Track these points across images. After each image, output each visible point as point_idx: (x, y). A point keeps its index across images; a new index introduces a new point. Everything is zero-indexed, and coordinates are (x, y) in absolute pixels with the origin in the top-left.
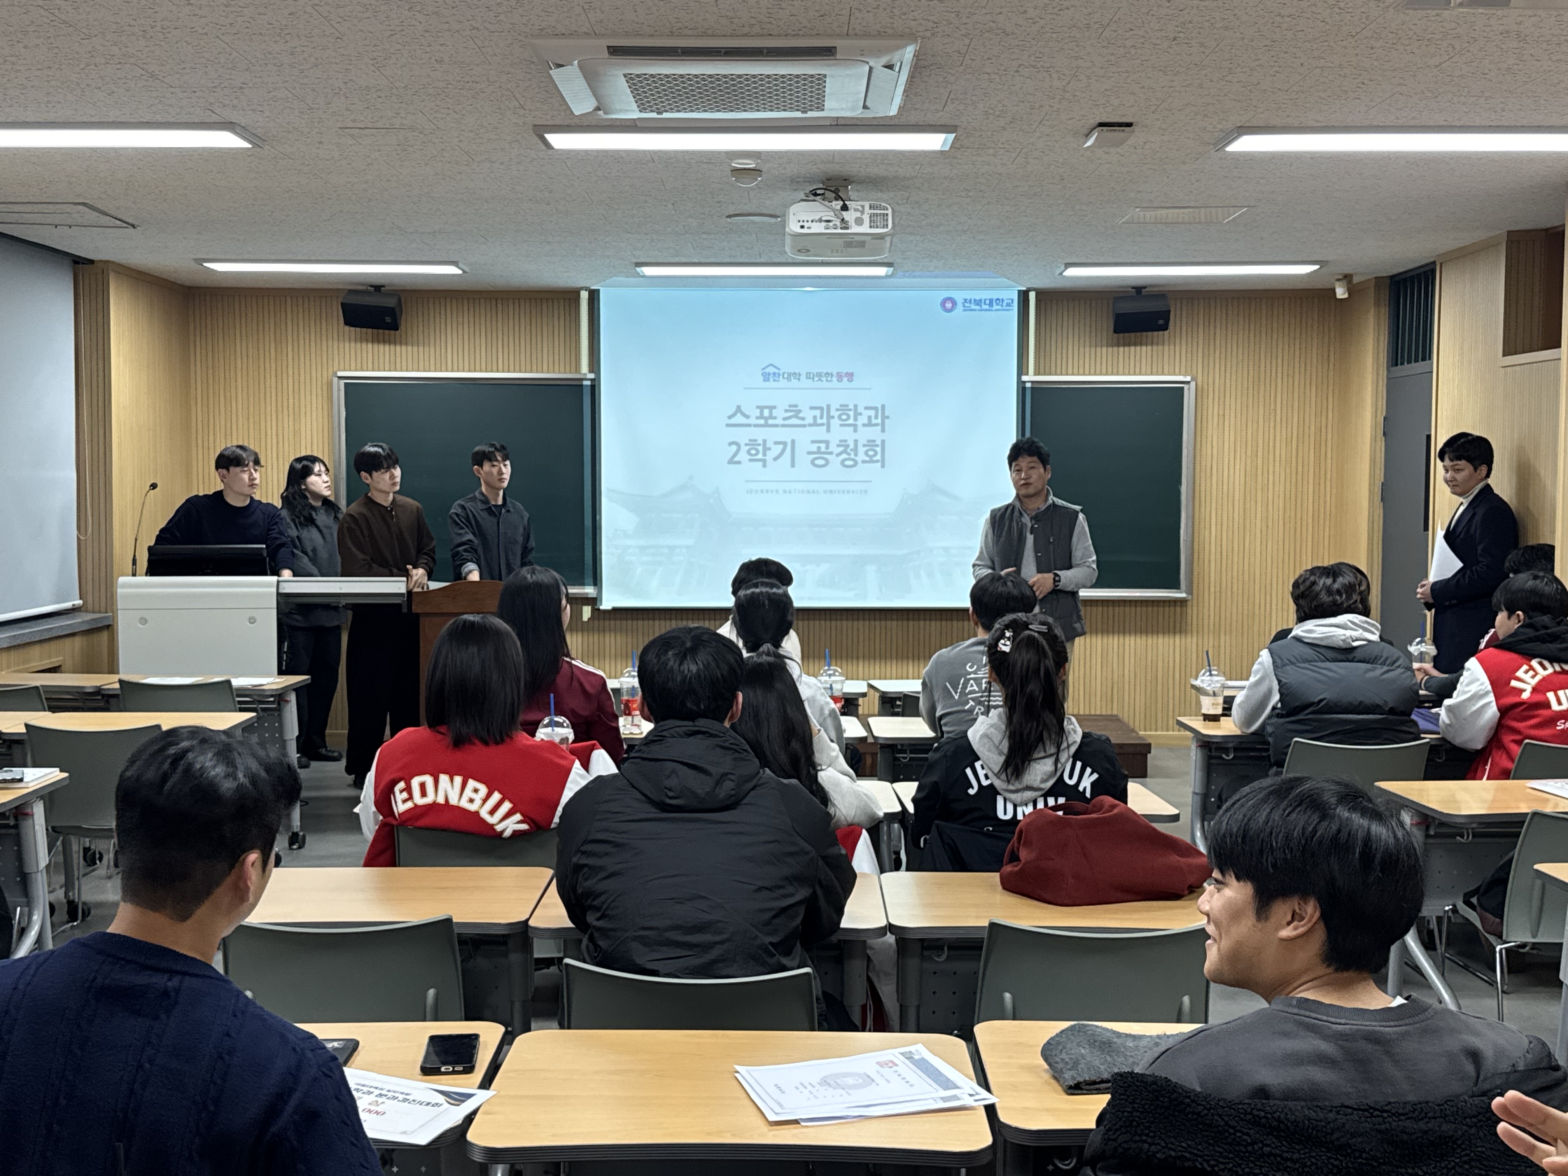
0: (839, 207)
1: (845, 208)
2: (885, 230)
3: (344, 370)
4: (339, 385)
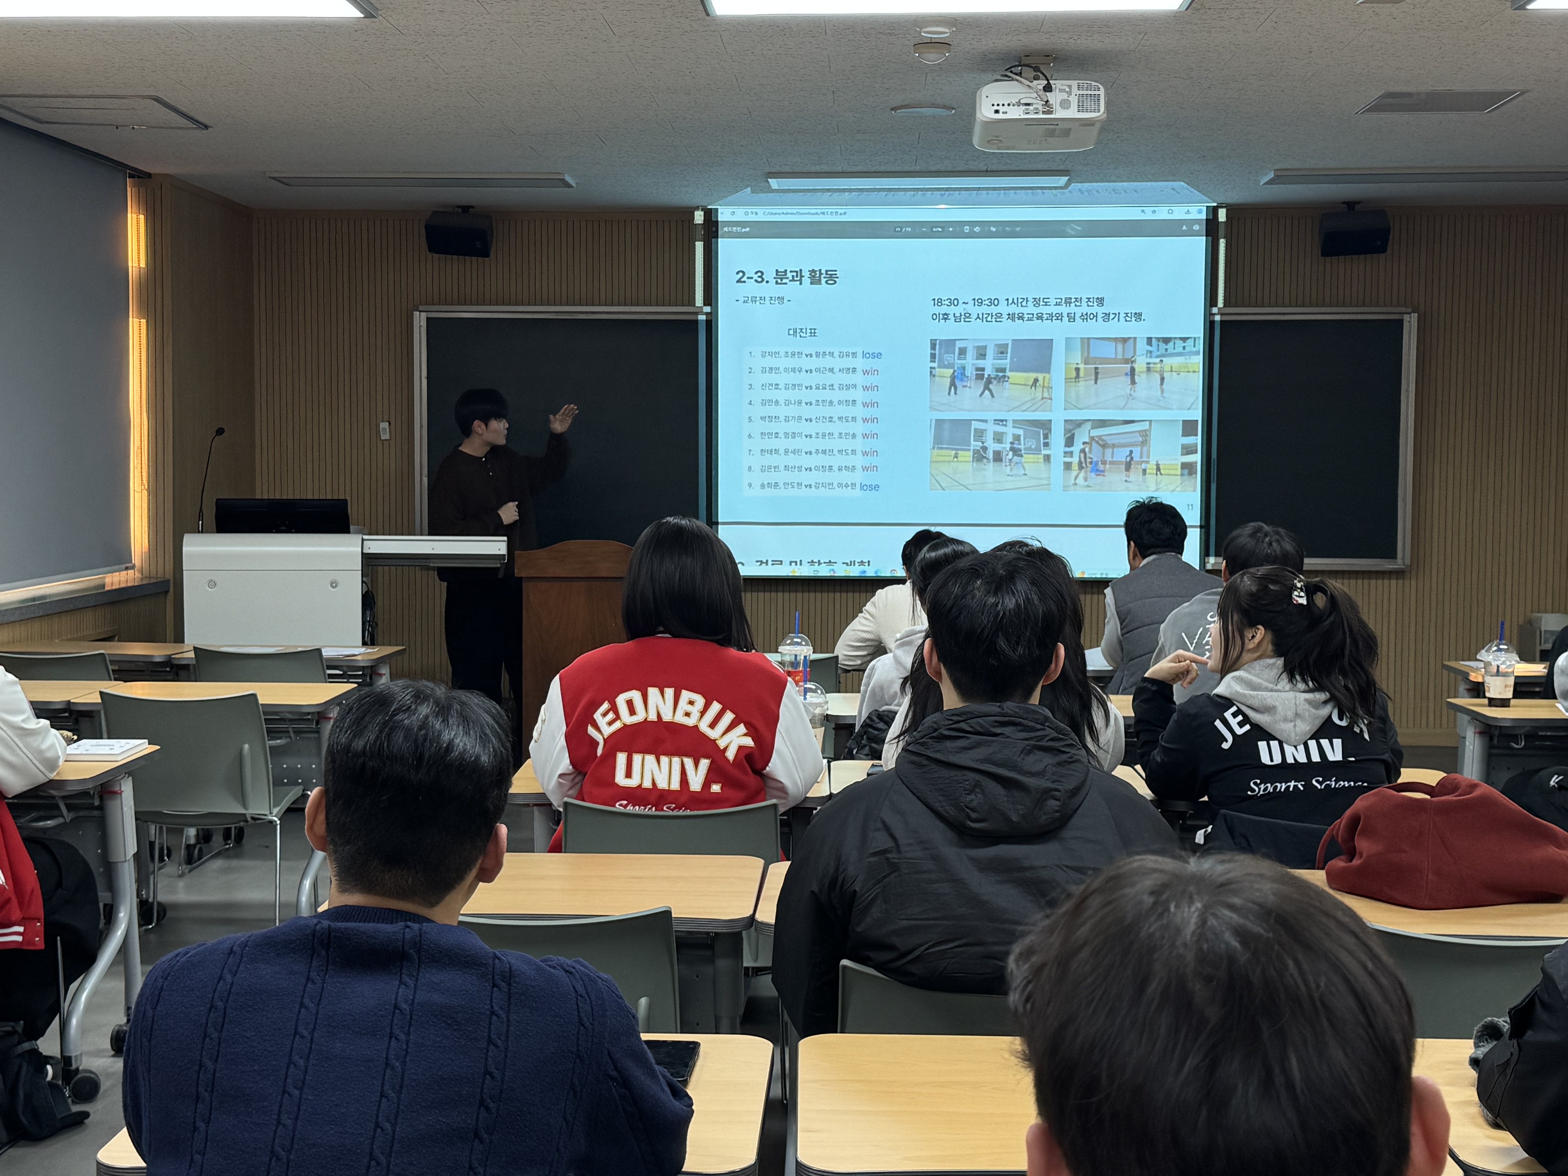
0: (1041, 87)
1: (1048, 88)
2: (1096, 114)
3: (427, 304)
4: (420, 320)
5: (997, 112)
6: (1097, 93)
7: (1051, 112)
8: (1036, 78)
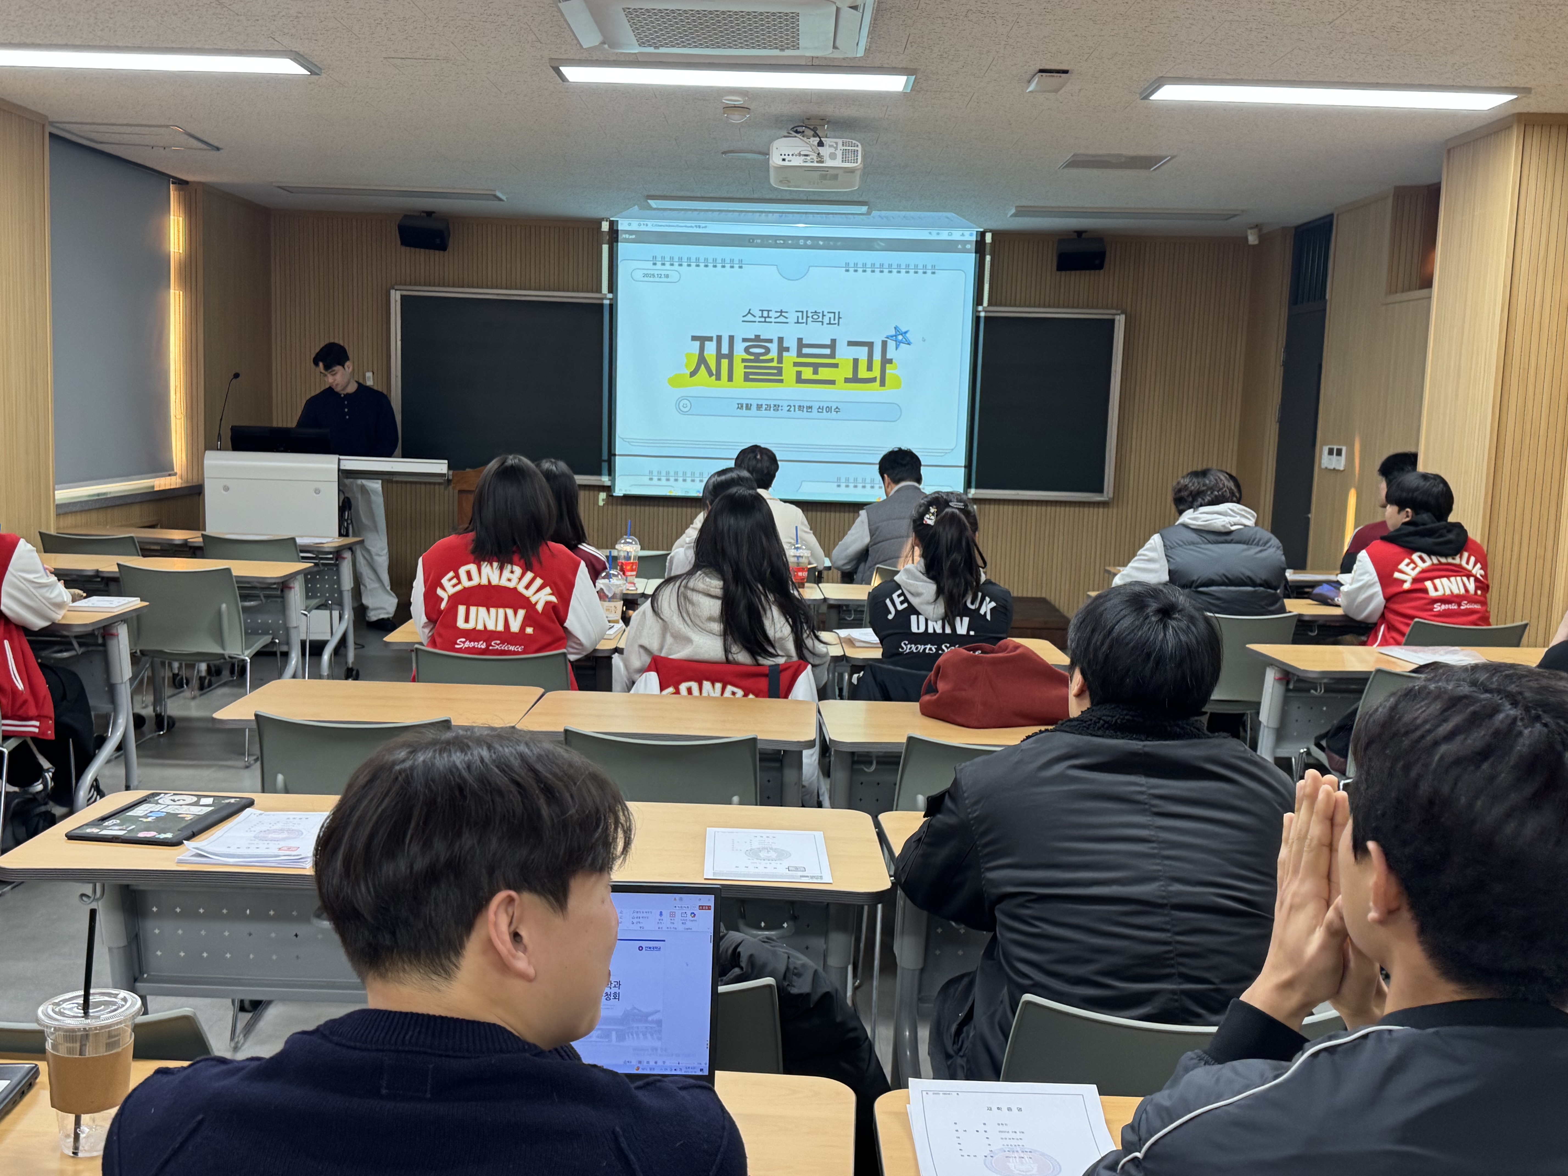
0: (816, 143)
1: (821, 144)
2: (855, 165)
3: (401, 284)
4: (396, 297)
5: (784, 160)
6: (856, 148)
7: (822, 162)
8: (814, 136)
